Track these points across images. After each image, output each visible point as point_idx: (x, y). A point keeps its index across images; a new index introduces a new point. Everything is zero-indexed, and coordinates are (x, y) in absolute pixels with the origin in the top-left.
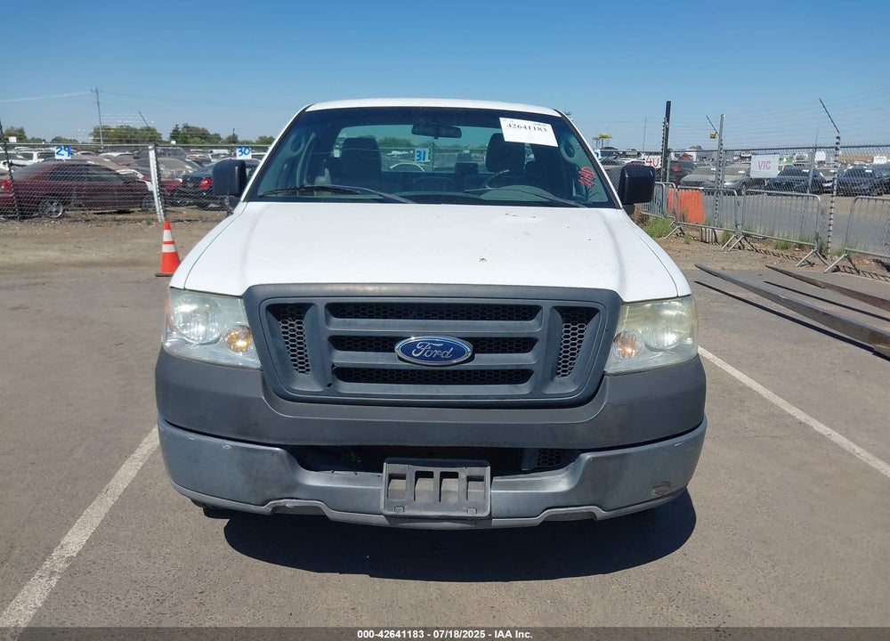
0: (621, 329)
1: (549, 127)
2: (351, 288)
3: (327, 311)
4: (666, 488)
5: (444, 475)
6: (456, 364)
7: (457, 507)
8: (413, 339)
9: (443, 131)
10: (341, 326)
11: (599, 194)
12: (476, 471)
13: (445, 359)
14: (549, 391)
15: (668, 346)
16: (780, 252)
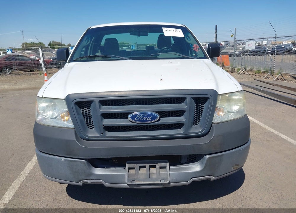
0: (218, 105)
1: (180, 30)
2: (109, 93)
3: (100, 103)
4: (237, 166)
5: (150, 167)
6: (153, 122)
7: (156, 179)
8: (135, 113)
9: (141, 33)
10: (106, 109)
11: (201, 54)
12: (163, 165)
13: (149, 121)
14: (191, 132)
15: (235, 111)
16: (257, 74)
